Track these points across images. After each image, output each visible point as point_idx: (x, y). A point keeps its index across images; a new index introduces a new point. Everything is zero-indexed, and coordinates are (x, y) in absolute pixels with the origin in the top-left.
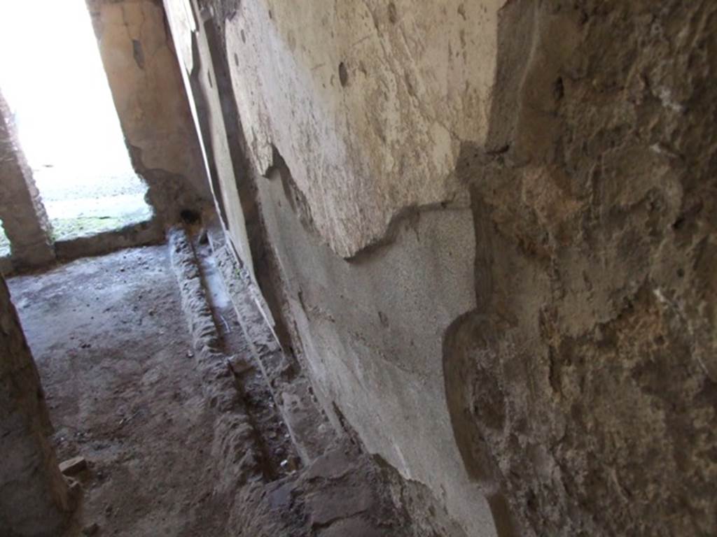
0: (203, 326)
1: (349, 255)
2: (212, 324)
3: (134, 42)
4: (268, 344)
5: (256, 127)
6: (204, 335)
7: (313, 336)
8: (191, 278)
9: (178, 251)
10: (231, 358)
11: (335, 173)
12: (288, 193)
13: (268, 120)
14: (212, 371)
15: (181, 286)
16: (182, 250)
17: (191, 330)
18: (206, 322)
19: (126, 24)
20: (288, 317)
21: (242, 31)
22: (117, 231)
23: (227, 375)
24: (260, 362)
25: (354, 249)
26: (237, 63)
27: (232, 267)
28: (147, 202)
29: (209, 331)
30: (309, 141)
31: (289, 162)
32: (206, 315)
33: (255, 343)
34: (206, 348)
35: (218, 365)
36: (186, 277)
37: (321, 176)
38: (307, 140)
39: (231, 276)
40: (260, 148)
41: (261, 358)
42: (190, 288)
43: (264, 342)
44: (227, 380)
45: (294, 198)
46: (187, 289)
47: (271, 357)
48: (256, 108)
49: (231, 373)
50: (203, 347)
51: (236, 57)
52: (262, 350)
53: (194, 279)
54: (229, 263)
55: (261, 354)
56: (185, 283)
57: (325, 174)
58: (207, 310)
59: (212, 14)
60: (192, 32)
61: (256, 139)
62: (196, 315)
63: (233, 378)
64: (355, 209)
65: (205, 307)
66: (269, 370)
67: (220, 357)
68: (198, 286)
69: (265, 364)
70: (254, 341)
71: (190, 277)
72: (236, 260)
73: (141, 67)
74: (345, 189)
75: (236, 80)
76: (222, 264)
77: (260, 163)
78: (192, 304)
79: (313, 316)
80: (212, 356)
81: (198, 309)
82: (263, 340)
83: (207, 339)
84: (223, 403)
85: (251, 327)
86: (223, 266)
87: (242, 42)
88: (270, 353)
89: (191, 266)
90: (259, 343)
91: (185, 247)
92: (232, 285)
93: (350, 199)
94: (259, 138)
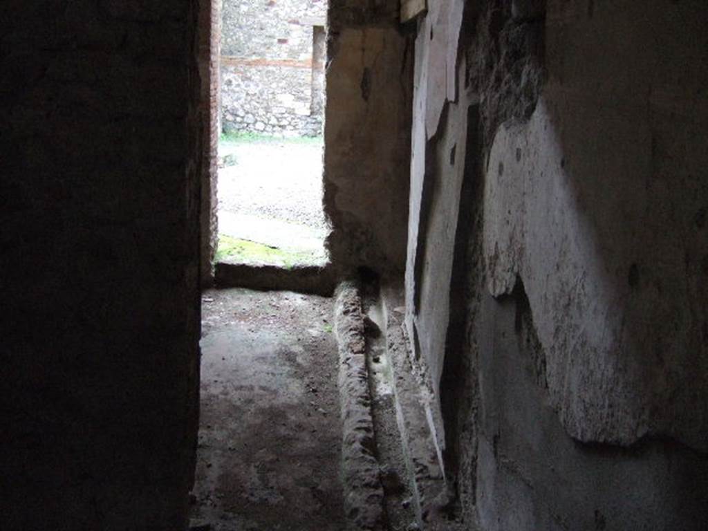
0: (359, 417)
1: (579, 437)
2: (369, 418)
3: (366, 69)
4: (430, 466)
5: (503, 246)
6: (359, 429)
7: (496, 488)
8: (355, 353)
9: (346, 313)
10: (382, 468)
11: (592, 355)
12: (518, 327)
13: (522, 251)
14: (359, 475)
15: (342, 357)
16: (351, 314)
17: (343, 416)
18: (363, 414)
19: (363, 50)
20: (465, 449)
21: (518, 150)
22: (284, 268)
23: (376, 487)
24: (416, 485)
25: (589, 436)
26: (500, 172)
27: (405, 355)
28: (326, 246)
29: (364, 425)
30: (569, 305)
31: (535, 306)
32: (365, 405)
33: (414, 460)
34: (357, 445)
35: (367, 470)
36: (350, 349)
37: (572, 346)
38: (567, 302)
39: (403, 367)
40: (499, 269)
41: (417, 480)
42: (351, 364)
43: (426, 463)
44: (372, 492)
45: (525, 337)
46: (349, 364)
47: (430, 483)
48: (509, 229)
49: (380, 485)
50: (354, 442)
51: (501, 166)
52: (421, 471)
53: (358, 355)
54: (402, 348)
55: (419, 475)
56: (348, 356)
57: (578, 347)
58: (367, 398)
59: (482, 101)
60: (446, 99)
61: (496, 257)
62: (354, 401)
63: (380, 492)
64: (604, 401)
65: (365, 395)
66: (423, 498)
67: (371, 461)
68: (362, 365)
69: (421, 489)
70: (414, 457)
71: (355, 351)
72: (412, 348)
73: (366, 98)
74: (599, 376)
75: (491, 186)
76: (394, 347)
77: (494, 283)
78: (352, 385)
79: (506, 470)
80: (363, 457)
81: (358, 394)
82: (426, 460)
83: (361, 435)
84: (365, 518)
85: (413, 439)
86: (394, 350)
87: (515, 160)
88: (429, 478)
89: (358, 337)
90: (419, 461)
91: (354, 310)
92: (401, 378)
93: (601, 388)
94: (502, 258)
